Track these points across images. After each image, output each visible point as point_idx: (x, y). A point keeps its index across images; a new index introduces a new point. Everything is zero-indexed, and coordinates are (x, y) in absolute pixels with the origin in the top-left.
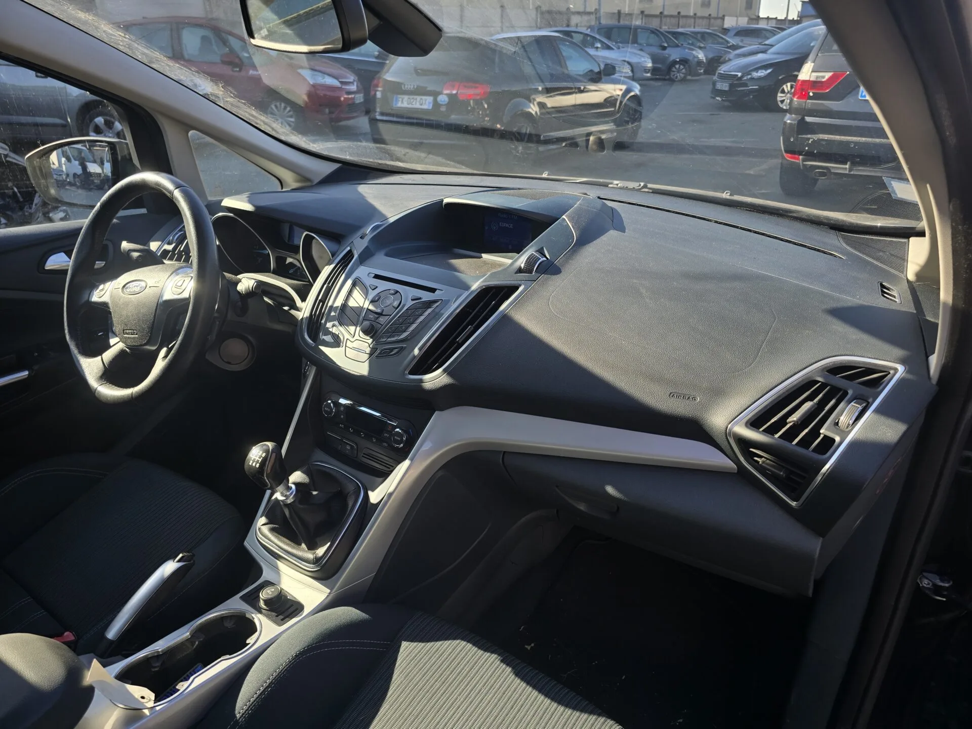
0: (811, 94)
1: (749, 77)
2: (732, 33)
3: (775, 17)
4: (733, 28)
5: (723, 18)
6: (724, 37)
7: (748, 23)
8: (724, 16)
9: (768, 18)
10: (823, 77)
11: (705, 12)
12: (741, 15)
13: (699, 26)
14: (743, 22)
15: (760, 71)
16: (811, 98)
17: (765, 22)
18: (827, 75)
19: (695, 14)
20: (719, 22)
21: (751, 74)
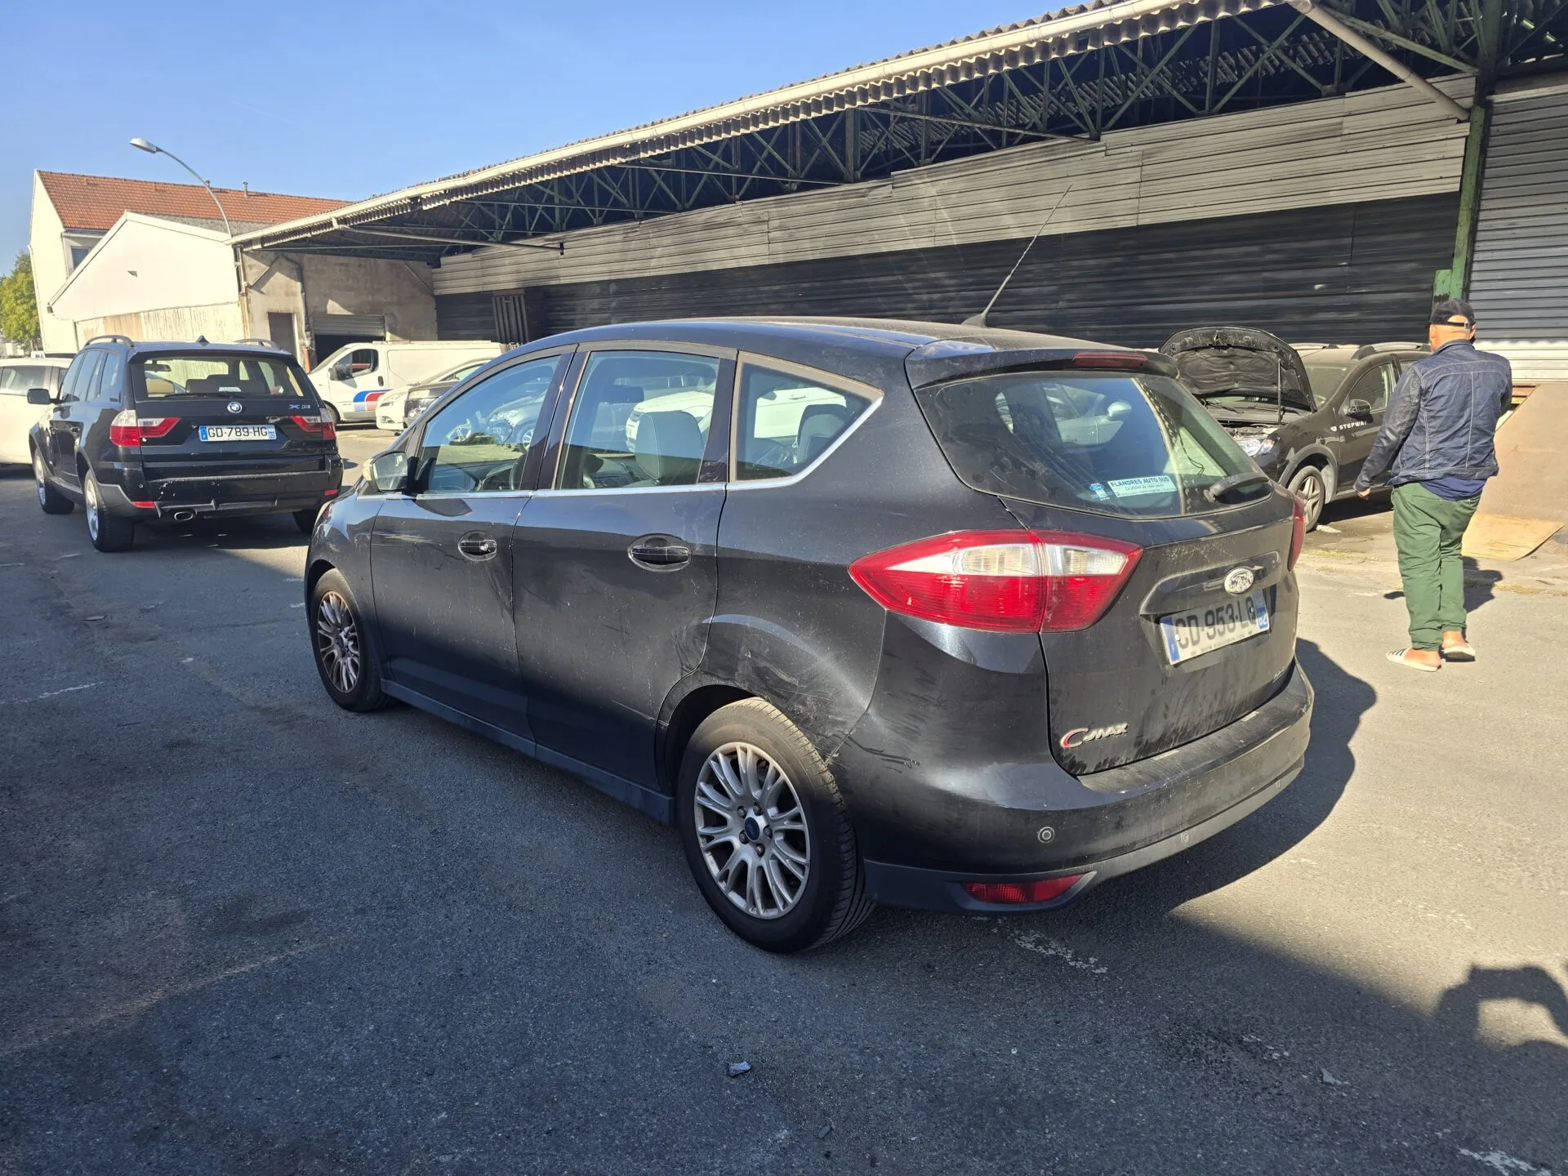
18: (159, 421)
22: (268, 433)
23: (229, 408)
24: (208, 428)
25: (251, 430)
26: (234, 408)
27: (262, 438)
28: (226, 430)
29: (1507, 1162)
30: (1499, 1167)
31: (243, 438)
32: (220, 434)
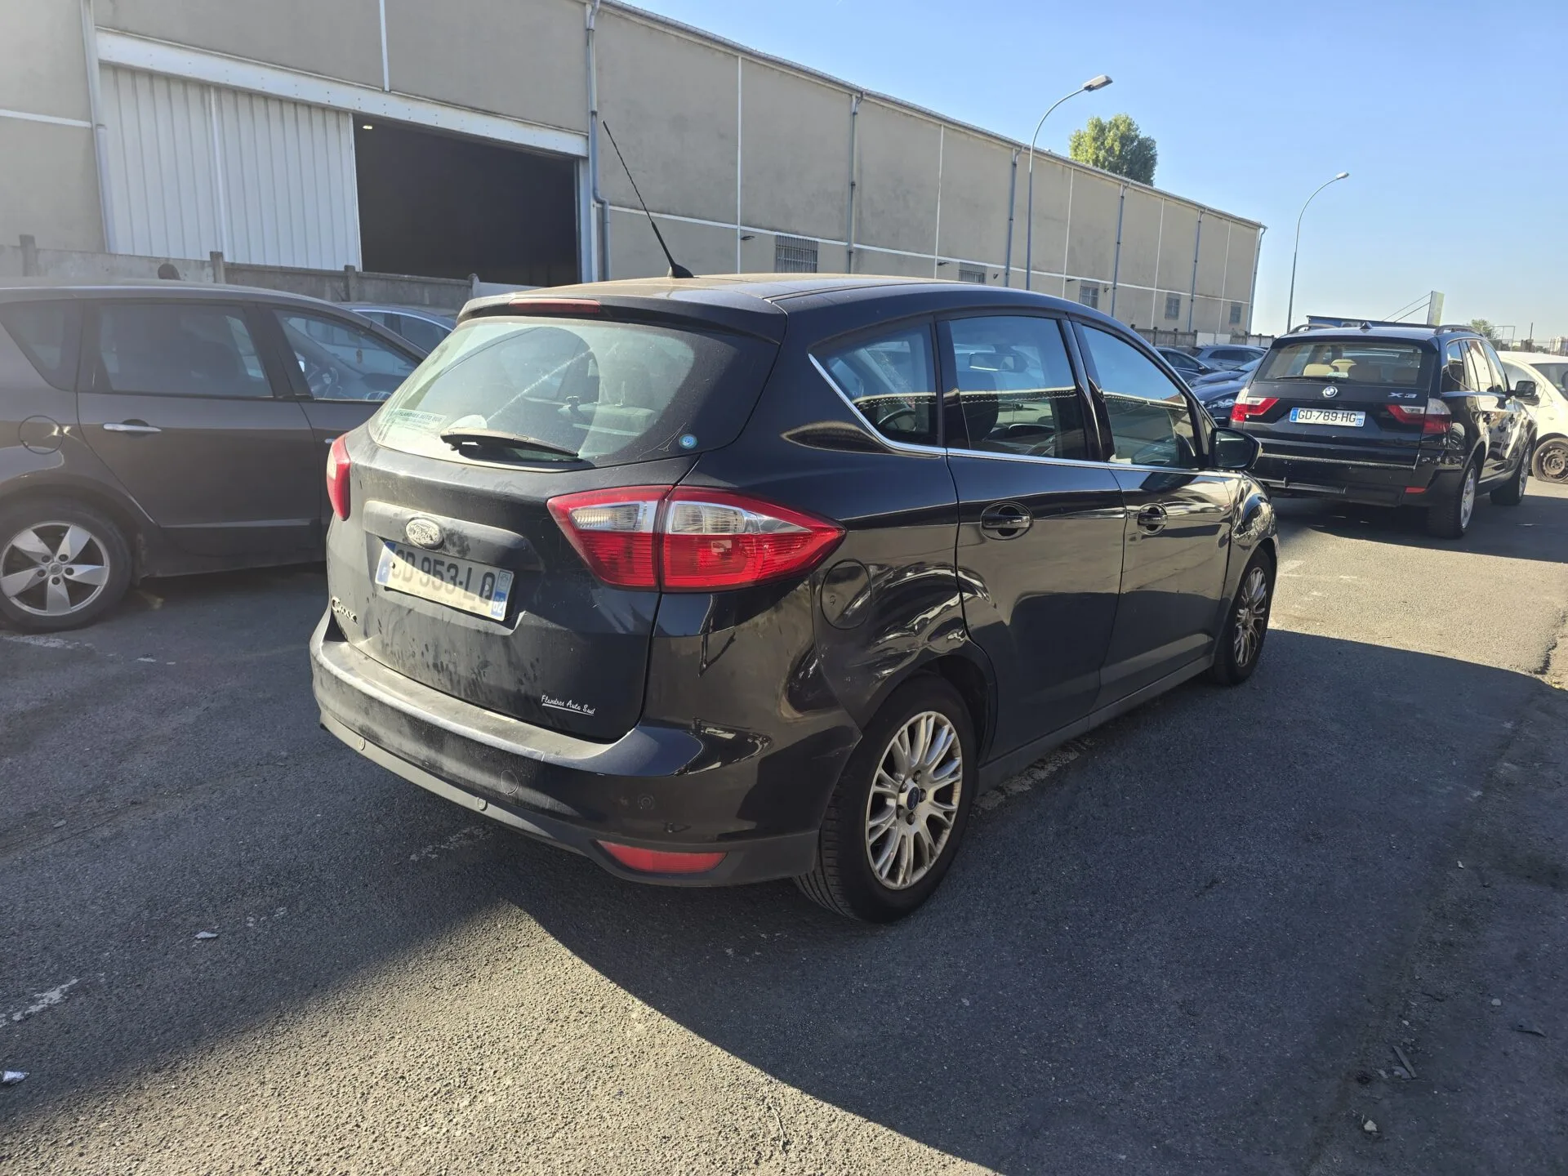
0: (1248, 417)
1: (1214, 406)
2: (1206, 355)
3: (1270, 335)
4: (1208, 348)
5: (1195, 334)
6: (1194, 359)
7: (1231, 342)
8: (1196, 331)
9: (1260, 336)
10: (1258, 402)
11: (1169, 326)
12: (1222, 332)
13: (1160, 343)
14: (1224, 340)
15: (1227, 400)
16: (1246, 420)
17: (1257, 341)
18: (1261, 400)
19: (1155, 328)
20: (1189, 339)
21: (1215, 403)
22: (1357, 420)
23: (1324, 392)
24: (1300, 409)
25: (1340, 415)
26: (1329, 393)
27: (1348, 424)
28: (1315, 413)
29: (46, 1001)
30: (45, 994)
31: (1330, 422)
32: (1308, 416)
